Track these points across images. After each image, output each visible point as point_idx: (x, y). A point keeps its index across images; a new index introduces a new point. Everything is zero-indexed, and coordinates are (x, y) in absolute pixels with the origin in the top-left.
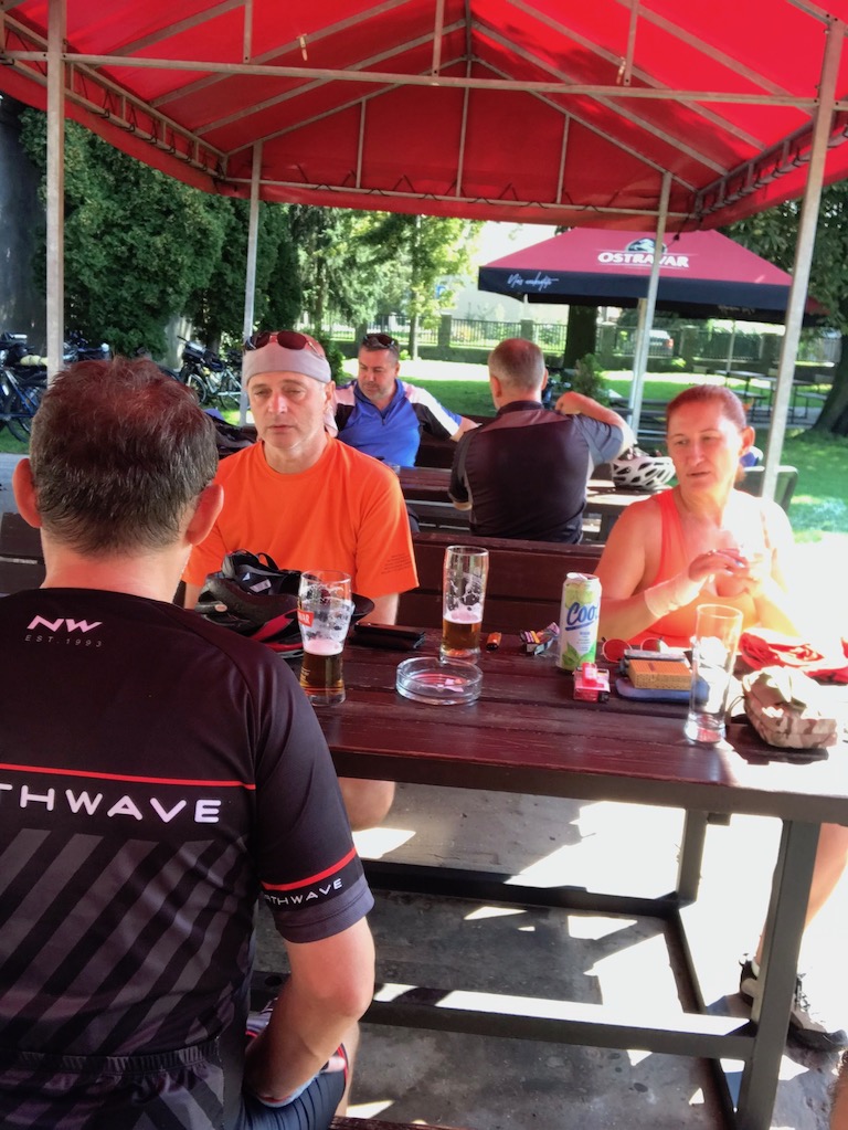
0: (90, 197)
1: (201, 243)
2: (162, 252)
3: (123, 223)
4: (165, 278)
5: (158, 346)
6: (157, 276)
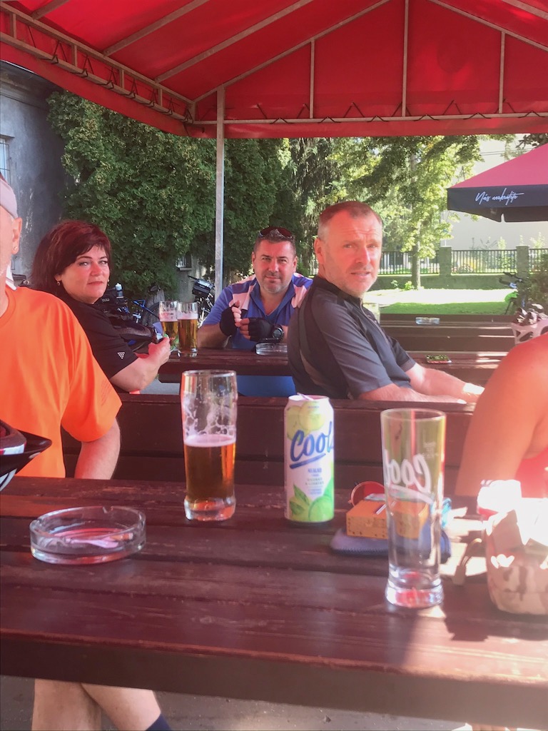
0: (105, 160)
2: (167, 202)
3: (134, 180)
4: (171, 224)
6: (165, 223)
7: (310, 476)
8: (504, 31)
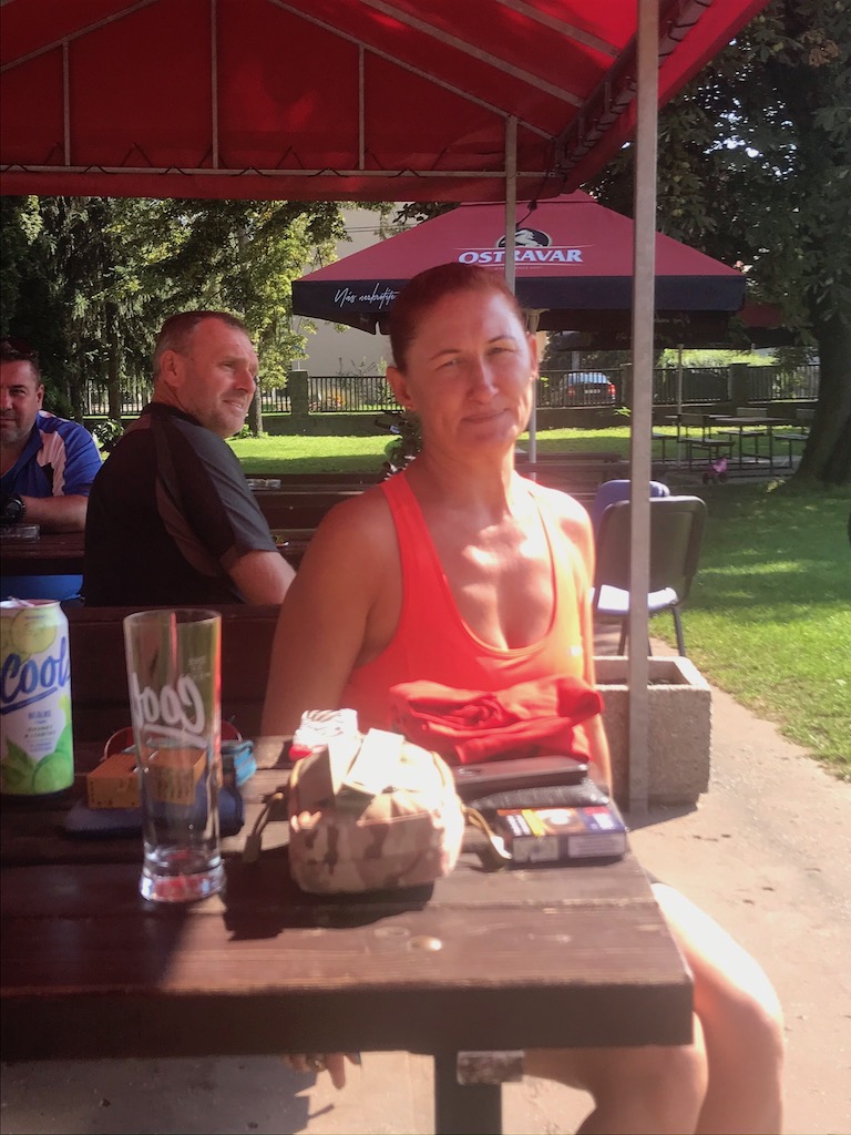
7: (33, 723)
8: (363, 46)
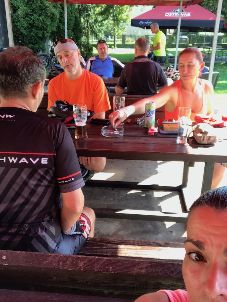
0: (21, 6)
1: (53, 18)
2: (42, 21)
3: (31, 13)
4: (43, 29)
5: (43, 48)
6: (41, 28)
7: (151, 119)
